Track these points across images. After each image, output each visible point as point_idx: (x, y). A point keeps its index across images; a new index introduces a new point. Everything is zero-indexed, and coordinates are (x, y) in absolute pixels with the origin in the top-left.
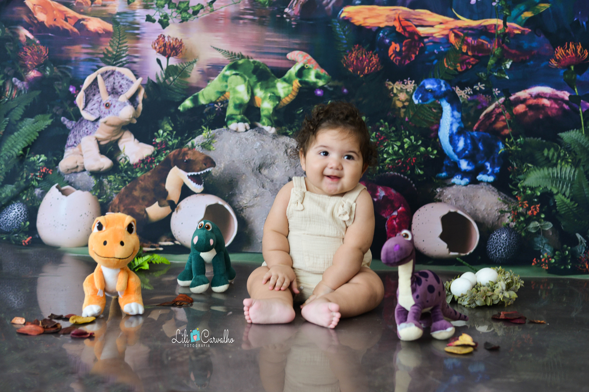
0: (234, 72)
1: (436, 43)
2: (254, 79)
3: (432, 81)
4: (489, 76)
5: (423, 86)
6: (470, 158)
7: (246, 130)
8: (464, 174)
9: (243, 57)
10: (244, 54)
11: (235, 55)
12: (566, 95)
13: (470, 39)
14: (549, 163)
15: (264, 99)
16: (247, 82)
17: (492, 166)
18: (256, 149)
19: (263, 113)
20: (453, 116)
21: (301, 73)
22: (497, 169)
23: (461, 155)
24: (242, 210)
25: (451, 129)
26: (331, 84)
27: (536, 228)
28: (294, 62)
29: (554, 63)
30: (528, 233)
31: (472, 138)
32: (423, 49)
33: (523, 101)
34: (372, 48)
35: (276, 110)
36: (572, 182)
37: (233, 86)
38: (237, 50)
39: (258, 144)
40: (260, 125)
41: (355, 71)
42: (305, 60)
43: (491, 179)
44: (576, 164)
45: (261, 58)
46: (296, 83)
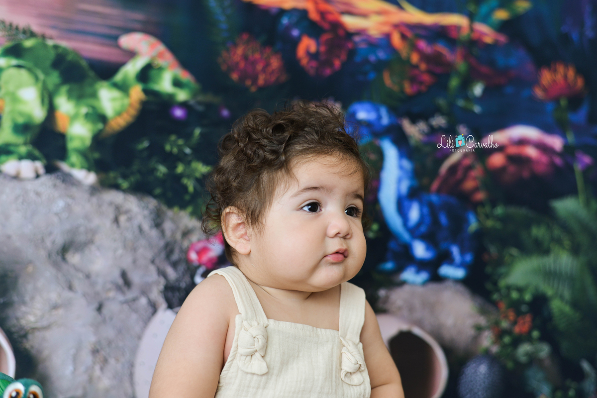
0: (14, 62)
1: (373, 44)
2: (54, 78)
3: (367, 106)
4: (452, 105)
5: (353, 115)
6: (429, 239)
7: (38, 176)
8: (421, 265)
9: (32, 35)
10: (35, 28)
11: (17, 28)
12: (556, 142)
13: (423, 45)
14: (541, 249)
15: (74, 118)
16: (40, 85)
17: (462, 252)
18: (57, 214)
19: (72, 145)
20: (401, 167)
21: (146, 75)
22: (468, 258)
23: (414, 232)
24: (25, 336)
25: (399, 190)
26: (201, 98)
27: (527, 354)
28: (131, 54)
29: (539, 93)
30: (517, 363)
31: (431, 206)
32: (352, 53)
33: (501, 149)
34: (270, 42)
35: (98, 140)
36: (571, 279)
37: (11, 88)
38: (22, 20)
39: (61, 204)
40: (64, 166)
41: (242, 78)
42: (154, 53)
43: (460, 273)
44: (575, 250)
45: (68, 39)
46: (137, 92)
